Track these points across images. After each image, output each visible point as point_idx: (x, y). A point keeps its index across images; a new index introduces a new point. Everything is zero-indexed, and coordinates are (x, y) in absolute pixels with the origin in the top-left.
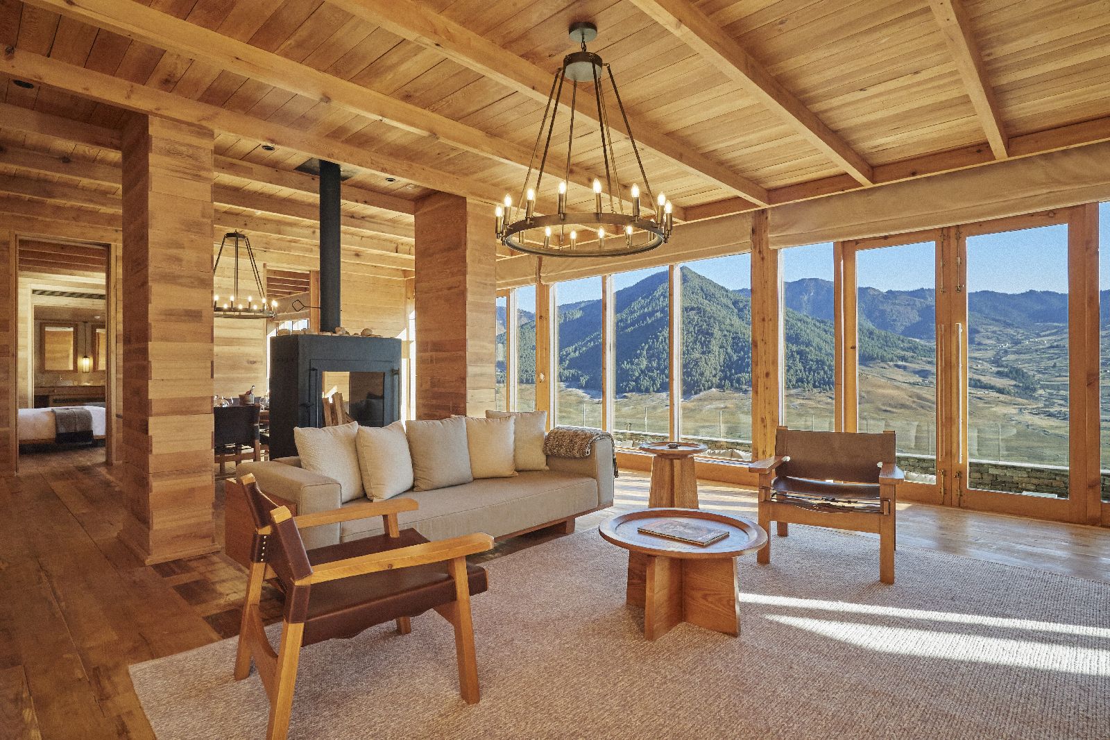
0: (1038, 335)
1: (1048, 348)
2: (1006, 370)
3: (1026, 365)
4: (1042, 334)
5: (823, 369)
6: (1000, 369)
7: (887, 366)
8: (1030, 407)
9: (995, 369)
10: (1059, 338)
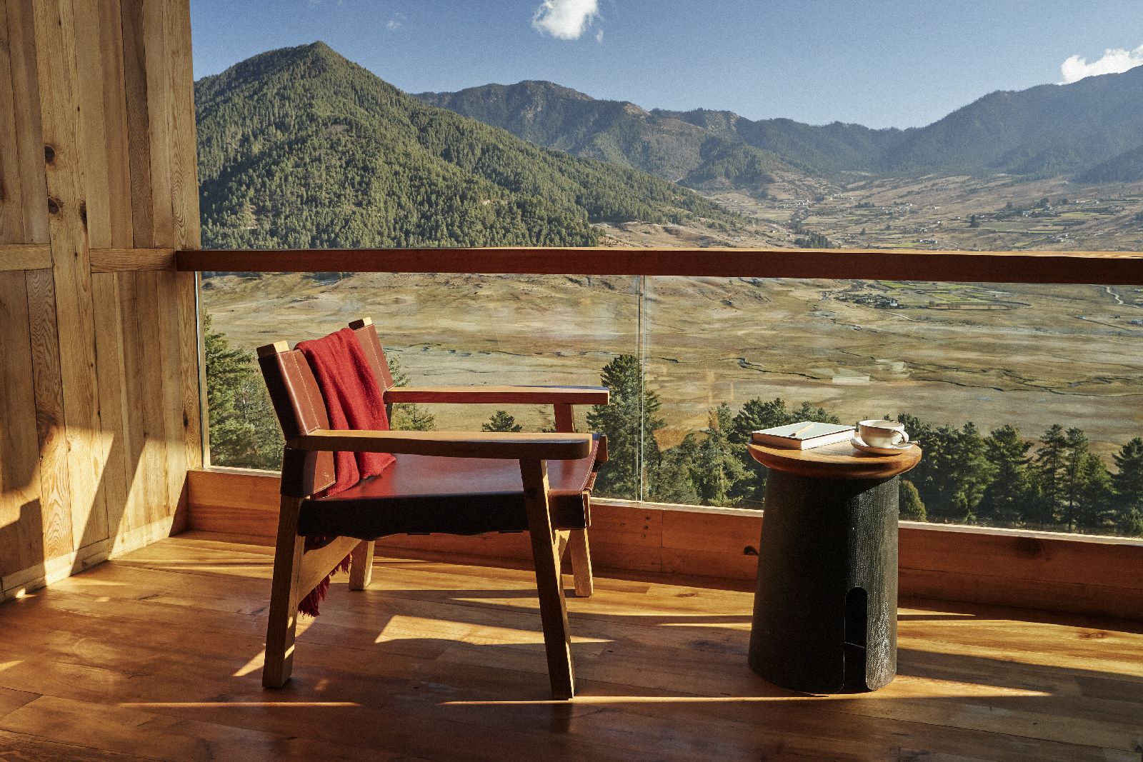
0: (845, 190)
1: (856, 207)
2: (807, 238)
3: (831, 231)
4: (850, 186)
5: (559, 233)
6: (801, 237)
7: (652, 231)
8: (836, 290)
9: (793, 237)
10: (868, 194)
